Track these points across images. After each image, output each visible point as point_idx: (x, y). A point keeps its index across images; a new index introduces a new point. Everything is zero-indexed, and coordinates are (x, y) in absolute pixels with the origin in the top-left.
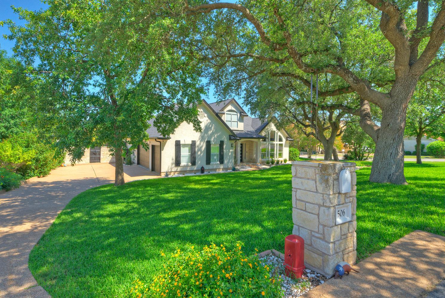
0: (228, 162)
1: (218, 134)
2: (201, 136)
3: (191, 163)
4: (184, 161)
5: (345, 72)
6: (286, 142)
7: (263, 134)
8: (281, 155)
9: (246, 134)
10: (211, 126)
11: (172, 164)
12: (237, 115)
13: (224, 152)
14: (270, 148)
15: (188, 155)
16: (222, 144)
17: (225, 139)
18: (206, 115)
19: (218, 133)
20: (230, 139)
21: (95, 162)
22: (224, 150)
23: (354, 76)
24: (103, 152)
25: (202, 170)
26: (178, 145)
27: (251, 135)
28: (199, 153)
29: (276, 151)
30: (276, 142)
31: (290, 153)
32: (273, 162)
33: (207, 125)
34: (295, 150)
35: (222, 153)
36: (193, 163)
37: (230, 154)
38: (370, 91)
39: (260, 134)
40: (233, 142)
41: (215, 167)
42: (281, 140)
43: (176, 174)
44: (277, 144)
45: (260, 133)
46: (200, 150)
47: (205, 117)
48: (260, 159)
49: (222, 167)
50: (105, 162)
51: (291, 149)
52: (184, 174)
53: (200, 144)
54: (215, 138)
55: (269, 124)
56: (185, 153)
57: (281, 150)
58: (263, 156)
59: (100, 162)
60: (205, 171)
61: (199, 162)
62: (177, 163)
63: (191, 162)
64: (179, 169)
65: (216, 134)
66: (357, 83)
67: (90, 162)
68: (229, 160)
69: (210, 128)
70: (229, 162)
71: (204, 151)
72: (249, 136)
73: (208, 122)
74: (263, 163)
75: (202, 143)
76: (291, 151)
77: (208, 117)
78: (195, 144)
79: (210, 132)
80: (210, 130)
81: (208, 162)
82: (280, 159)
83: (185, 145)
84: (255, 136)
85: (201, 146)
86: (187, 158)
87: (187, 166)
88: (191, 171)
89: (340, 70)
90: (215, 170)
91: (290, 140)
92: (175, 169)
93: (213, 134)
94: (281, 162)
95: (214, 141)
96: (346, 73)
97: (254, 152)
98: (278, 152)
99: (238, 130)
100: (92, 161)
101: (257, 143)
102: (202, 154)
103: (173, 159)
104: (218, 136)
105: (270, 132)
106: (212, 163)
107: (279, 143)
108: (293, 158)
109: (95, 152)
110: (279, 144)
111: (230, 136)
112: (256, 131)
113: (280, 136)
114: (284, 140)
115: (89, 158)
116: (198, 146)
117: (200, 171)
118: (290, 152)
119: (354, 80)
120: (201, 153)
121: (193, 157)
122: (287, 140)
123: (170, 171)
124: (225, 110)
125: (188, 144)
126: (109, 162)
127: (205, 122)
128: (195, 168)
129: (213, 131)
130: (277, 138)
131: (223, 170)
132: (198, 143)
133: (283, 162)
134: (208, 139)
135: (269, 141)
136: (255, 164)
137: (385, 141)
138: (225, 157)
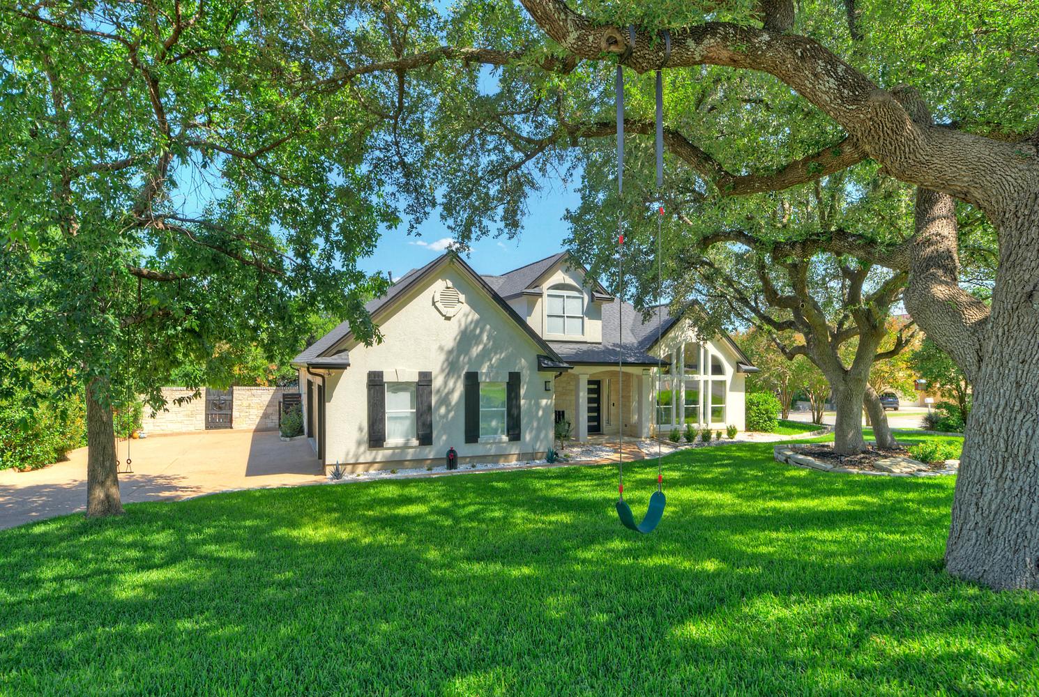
0: (536, 438)
1: (503, 355)
2: (447, 360)
3: (418, 438)
4: (398, 434)
5: (799, 52)
6: (734, 377)
7: (662, 352)
8: (718, 413)
9: (607, 351)
10: (478, 331)
11: (359, 443)
12: (583, 298)
13: (522, 409)
14: (683, 394)
15: (409, 415)
16: (514, 381)
17: (524, 365)
18: (462, 297)
19: (501, 353)
20: (540, 368)
21: (220, 428)
22: (522, 402)
23: (840, 69)
24: (239, 403)
25: (452, 460)
26: (376, 383)
27: (623, 354)
28: (443, 410)
29: (705, 402)
30: (704, 377)
31: (748, 409)
32: (689, 437)
33: (466, 328)
34: (766, 401)
35: (515, 412)
36: (426, 439)
37: (540, 413)
38: (929, 137)
39: (651, 354)
40: (550, 376)
41: (493, 450)
42: (718, 369)
43: (372, 471)
44: (706, 382)
45: (649, 349)
46: (445, 401)
47: (459, 302)
48: (650, 426)
49: (515, 449)
50: (244, 427)
51: (755, 396)
52: (393, 472)
53: (445, 383)
54: (491, 367)
55: (679, 324)
56: (399, 408)
57: (719, 398)
58: (663, 416)
59: (231, 428)
60: (459, 461)
61: (444, 438)
62: (376, 438)
63: (418, 435)
64: (381, 455)
65: (496, 354)
66: (855, 100)
67: (207, 428)
68: (539, 430)
69: (477, 339)
70: (537, 435)
71: (458, 403)
72: (613, 359)
73: (470, 318)
74: (659, 438)
75: (451, 384)
76: (752, 404)
77: (469, 302)
78: (431, 381)
79: (476, 350)
80: (477, 344)
81: (472, 435)
82: (715, 427)
83: (398, 387)
84: (631, 360)
85: (446, 391)
86: (407, 423)
87: (406, 446)
88: (418, 462)
89: (769, 44)
90: (496, 458)
91: (746, 371)
92: (368, 456)
93: (485, 355)
94: (719, 435)
95: (487, 374)
96: (802, 58)
97: (634, 404)
98: (710, 406)
99: (586, 343)
100: (212, 425)
101: (639, 378)
102: (451, 414)
103: (361, 429)
104: (501, 361)
105: (683, 346)
106: (482, 439)
107: (711, 378)
108: (758, 423)
109: (219, 400)
110: (713, 382)
111: (539, 357)
112: (641, 343)
113: (714, 358)
114: (729, 369)
115: (203, 417)
116: (438, 391)
117: (445, 462)
118: (749, 405)
119: (844, 85)
120: (448, 412)
121: (424, 424)
122: (738, 369)
123: (352, 461)
124: (546, 285)
125: (407, 383)
126: (253, 427)
127: (459, 321)
128: (430, 453)
129: (485, 346)
130: (705, 362)
131: (518, 460)
132: (437, 383)
133: (724, 435)
134: (469, 368)
135: (679, 373)
136: (633, 439)
137: (1012, 378)
138: (524, 421)
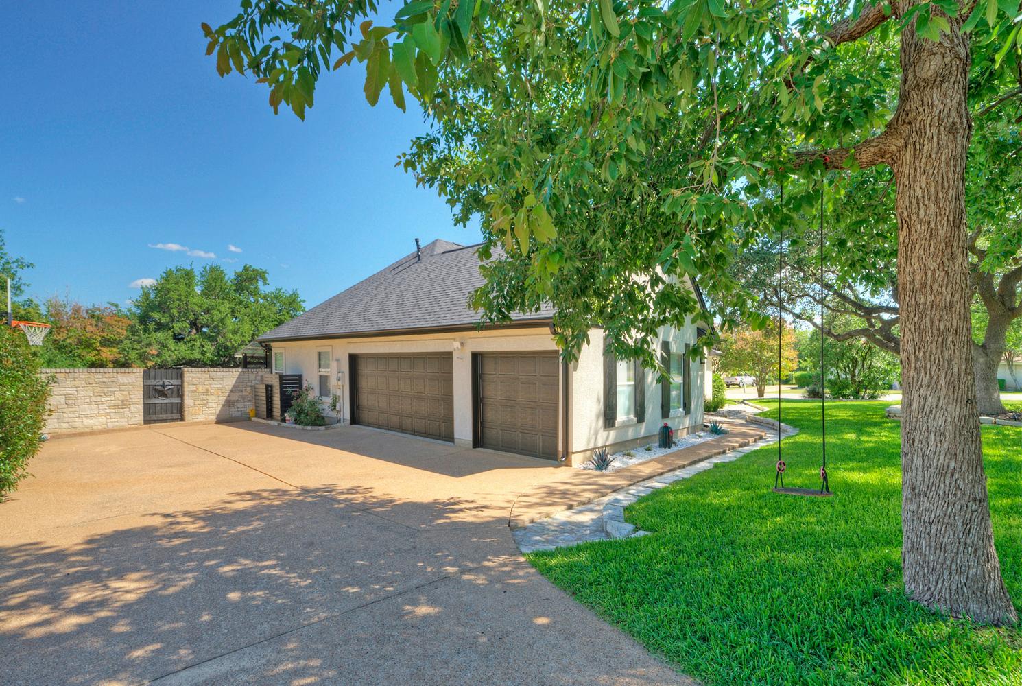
3: (636, 414)
4: (622, 411)
16: (687, 352)
21: (165, 421)
22: (691, 373)
24: (194, 388)
28: (649, 380)
35: (687, 381)
36: (641, 414)
41: (676, 424)
49: (686, 423)
50: (201, 417)
54: (675, 335)
59: (183, 420)
61: (649, 411)
62: (610, 415)
63: (636, 411)
64: (611, 436)
67: (147, 421)
70: (697, 407)
81: (666, 409)
87: (629, 424)
88: (633, 443)
92: (602, 438)
100: (153, 417)
102: (654, 385)
106: (671, 413)
109: (163, 386)
115: (141, 407)
120: (652, 382)
123: (591, 445)
126: (214, 418)
128: (641, 430)
